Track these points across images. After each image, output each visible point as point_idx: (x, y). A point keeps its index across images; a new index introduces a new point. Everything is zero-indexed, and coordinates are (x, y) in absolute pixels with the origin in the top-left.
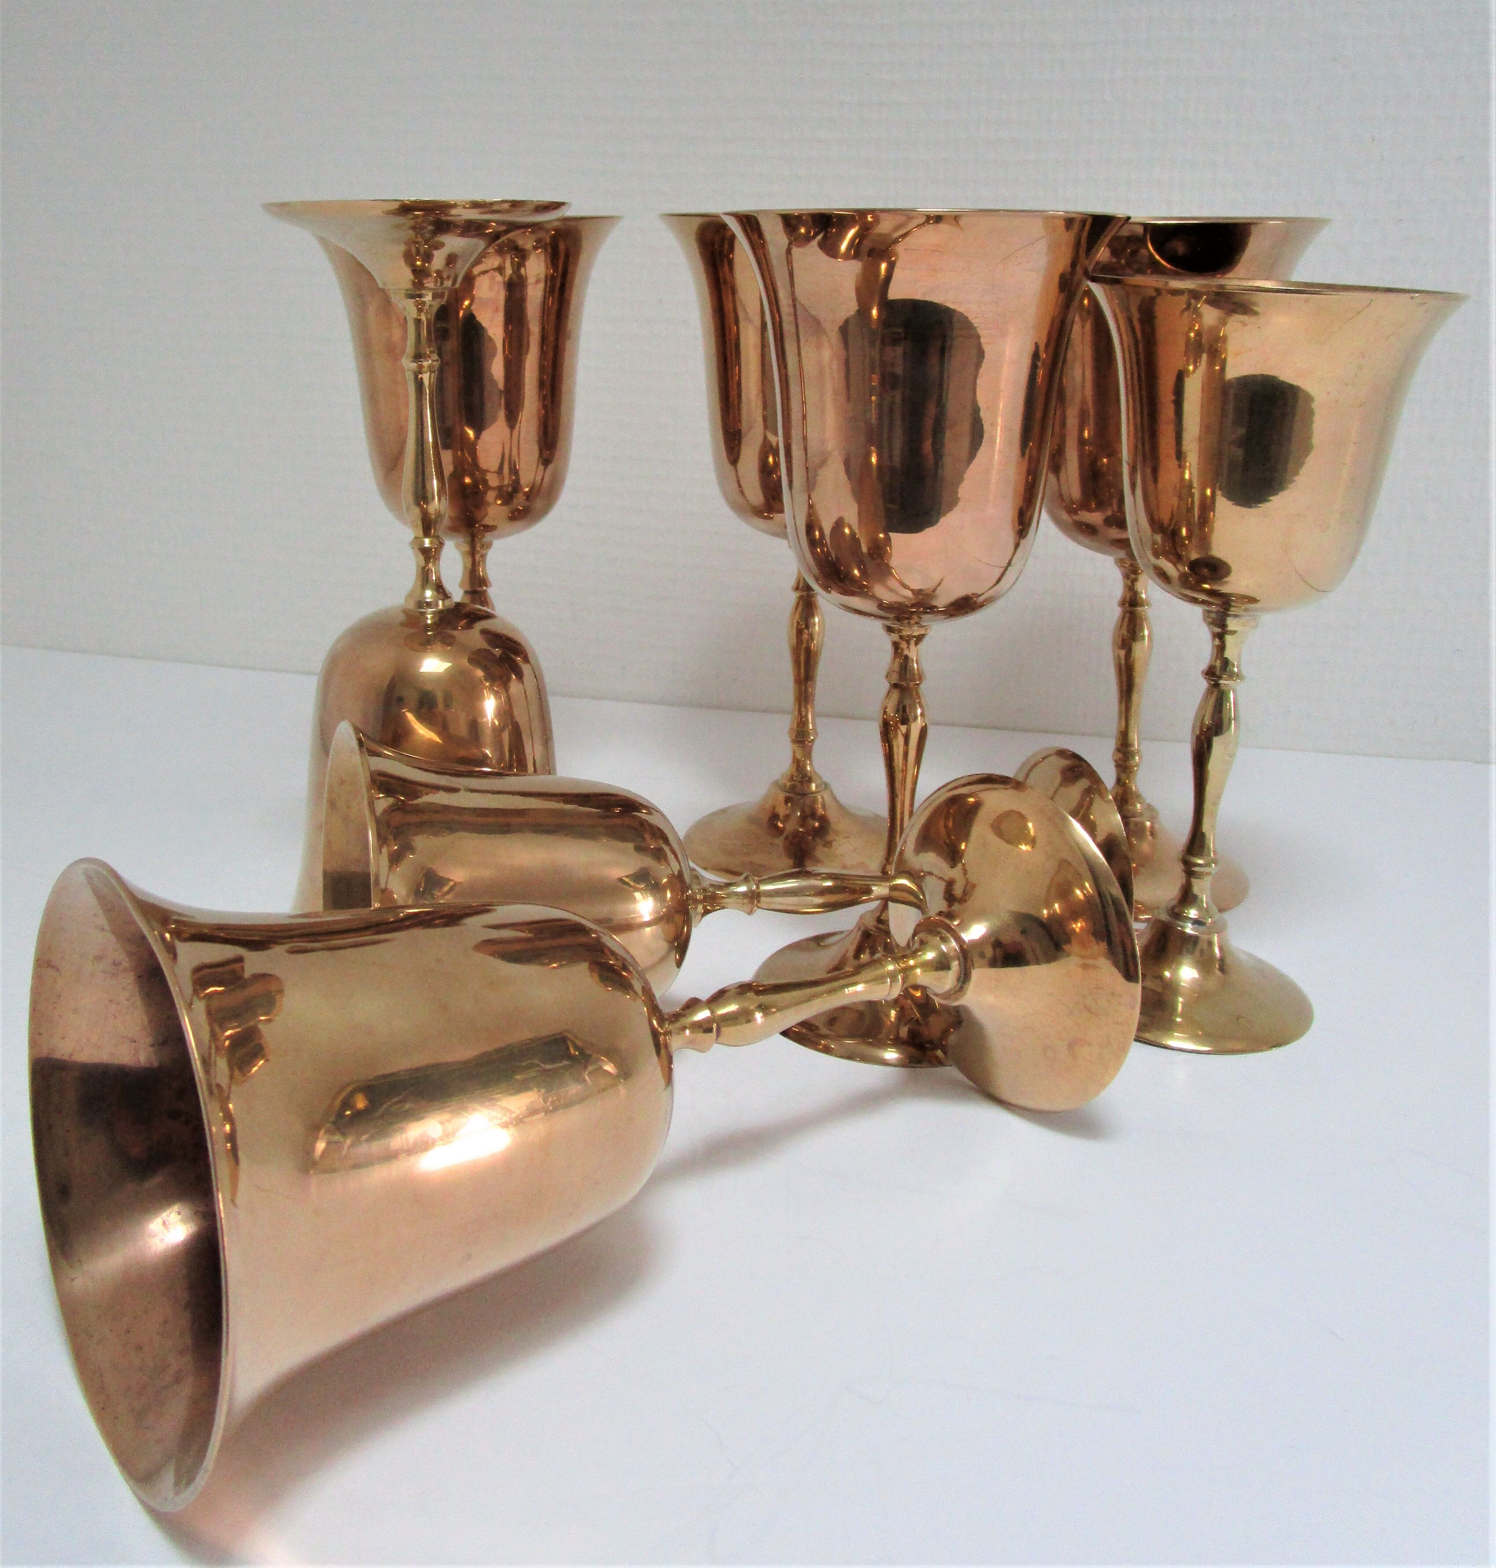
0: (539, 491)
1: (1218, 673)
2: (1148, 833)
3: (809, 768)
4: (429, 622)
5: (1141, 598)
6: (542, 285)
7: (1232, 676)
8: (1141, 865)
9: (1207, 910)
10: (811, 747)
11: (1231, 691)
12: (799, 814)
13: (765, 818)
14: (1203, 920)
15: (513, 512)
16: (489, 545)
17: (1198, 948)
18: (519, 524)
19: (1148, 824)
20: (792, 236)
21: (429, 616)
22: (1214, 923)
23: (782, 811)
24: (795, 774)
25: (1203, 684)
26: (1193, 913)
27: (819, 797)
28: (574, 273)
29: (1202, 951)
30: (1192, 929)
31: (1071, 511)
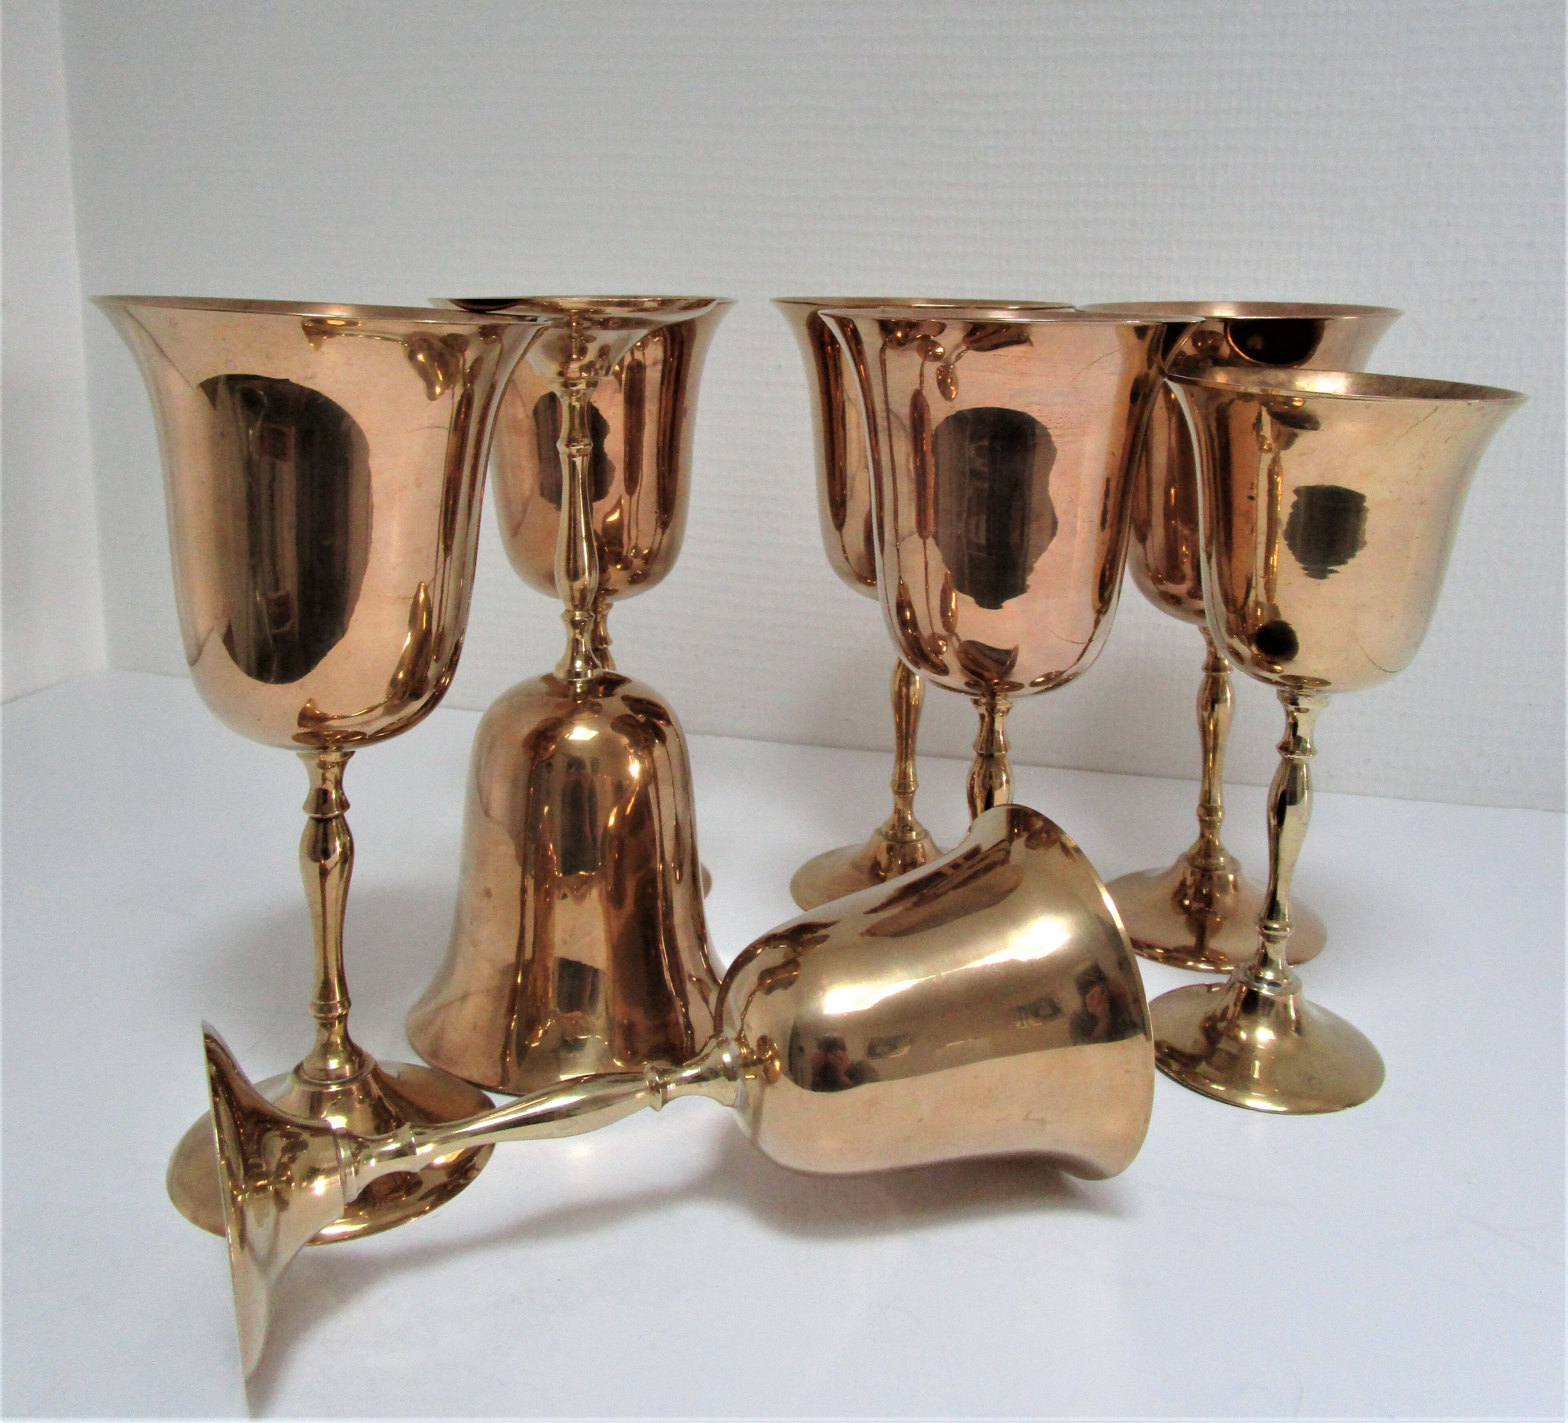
0: (656, 555)
1: (1291, 748)
2: (1231, 886)
3: (910, 818)
5: (1224, 664)
6: (660, 367)
7: (1304, 751)
8: (1224, 918)
9: (1283, 972)
10: (912, 798)
11: (1305, 765)
12: (900, 862)
13: (868, 863)
14: (1278, 982)
15: (632, 577)
16: (609, 606)
17: (1273, 1012)
18: (636, 588)
19: (1231, 877)
20: (887, 337)
22: (1289, 984)
23: (883, 859)
24: (897, 824)
25: (1277, 758)
26: (1269, 975)
27: (919, 845)
28: (690, 355)
29: (1278, 1012)
30: (1268, 990)
31: (1157, 581)
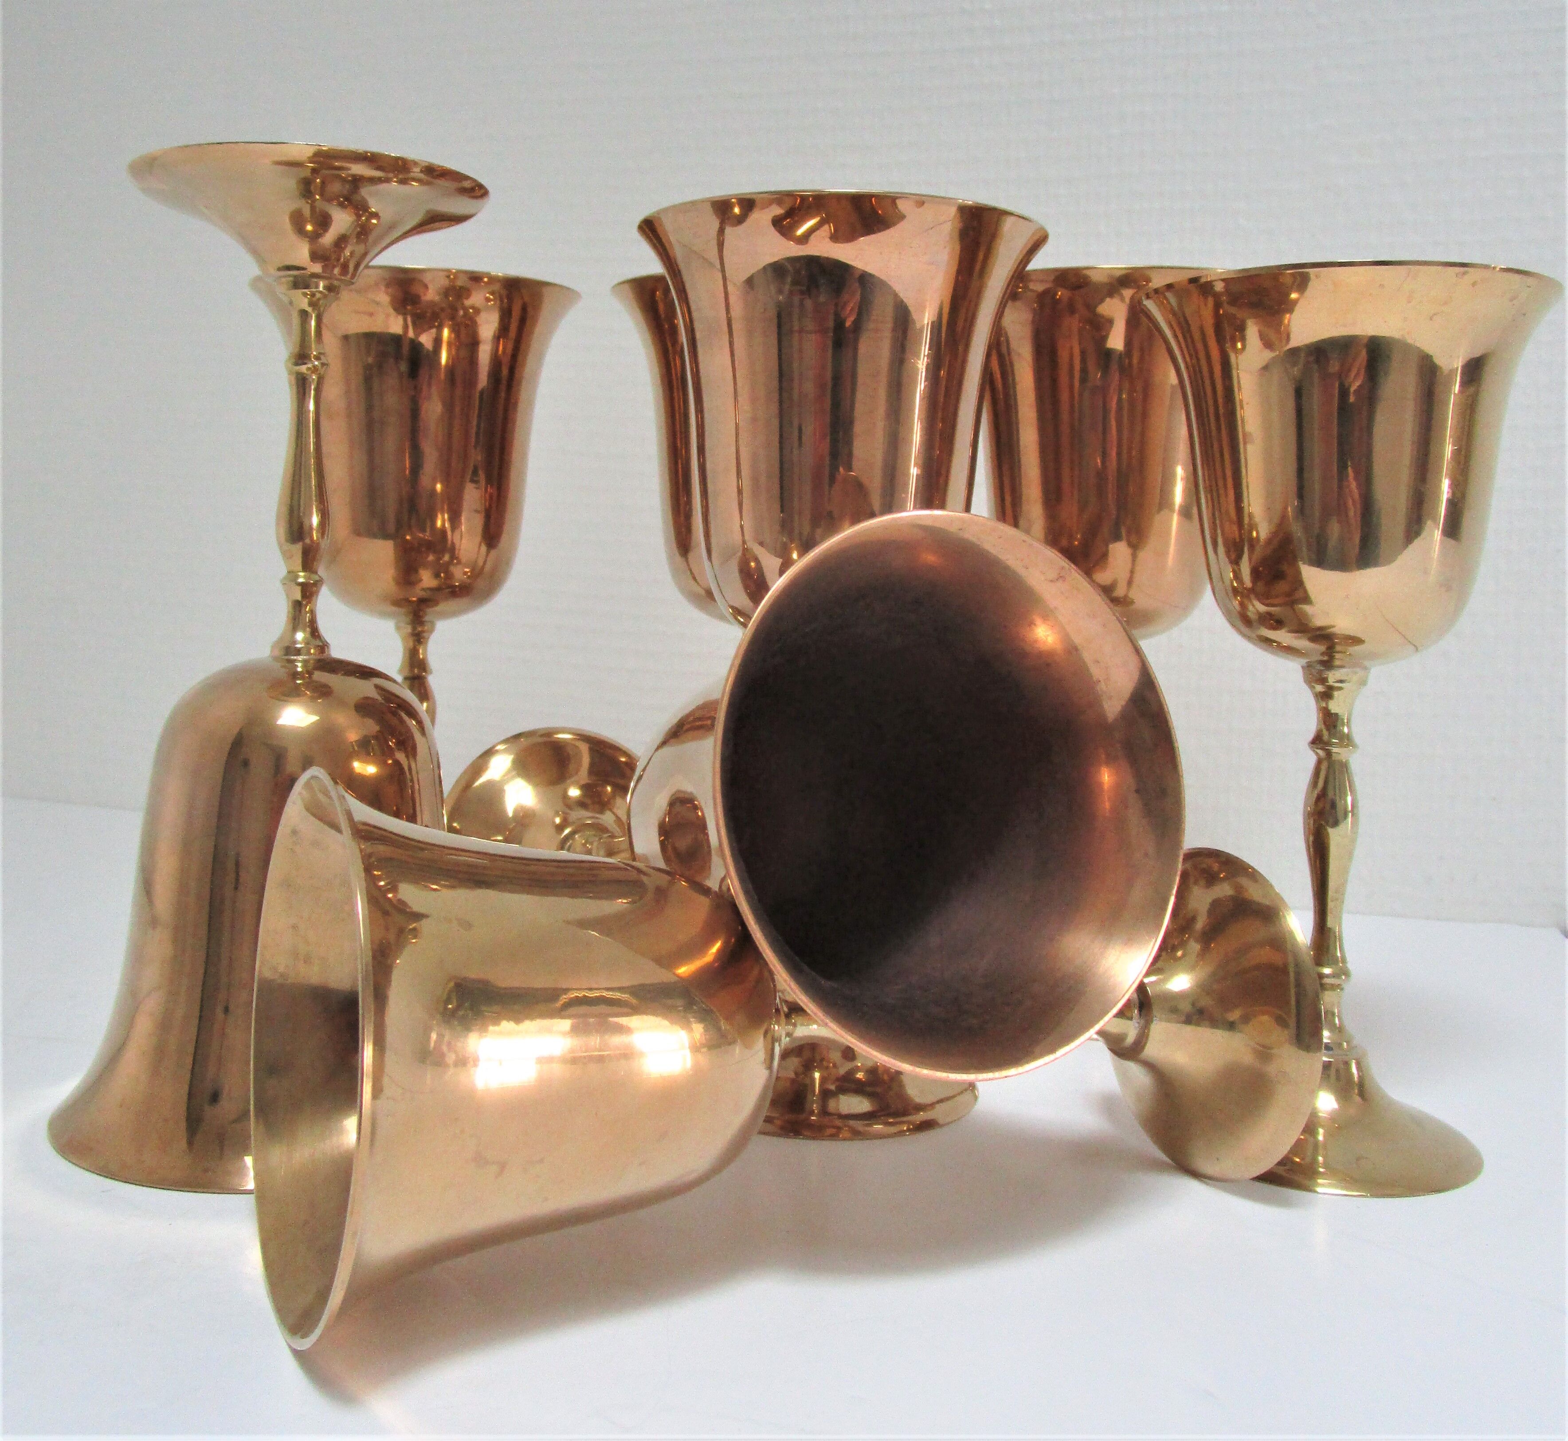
1: (1328, 741)
4: (299, 669)
7: (1344, 741)
16: (432, 624)
18: (460, 603)
21: (299, 664)
22: (1350, 1048)
